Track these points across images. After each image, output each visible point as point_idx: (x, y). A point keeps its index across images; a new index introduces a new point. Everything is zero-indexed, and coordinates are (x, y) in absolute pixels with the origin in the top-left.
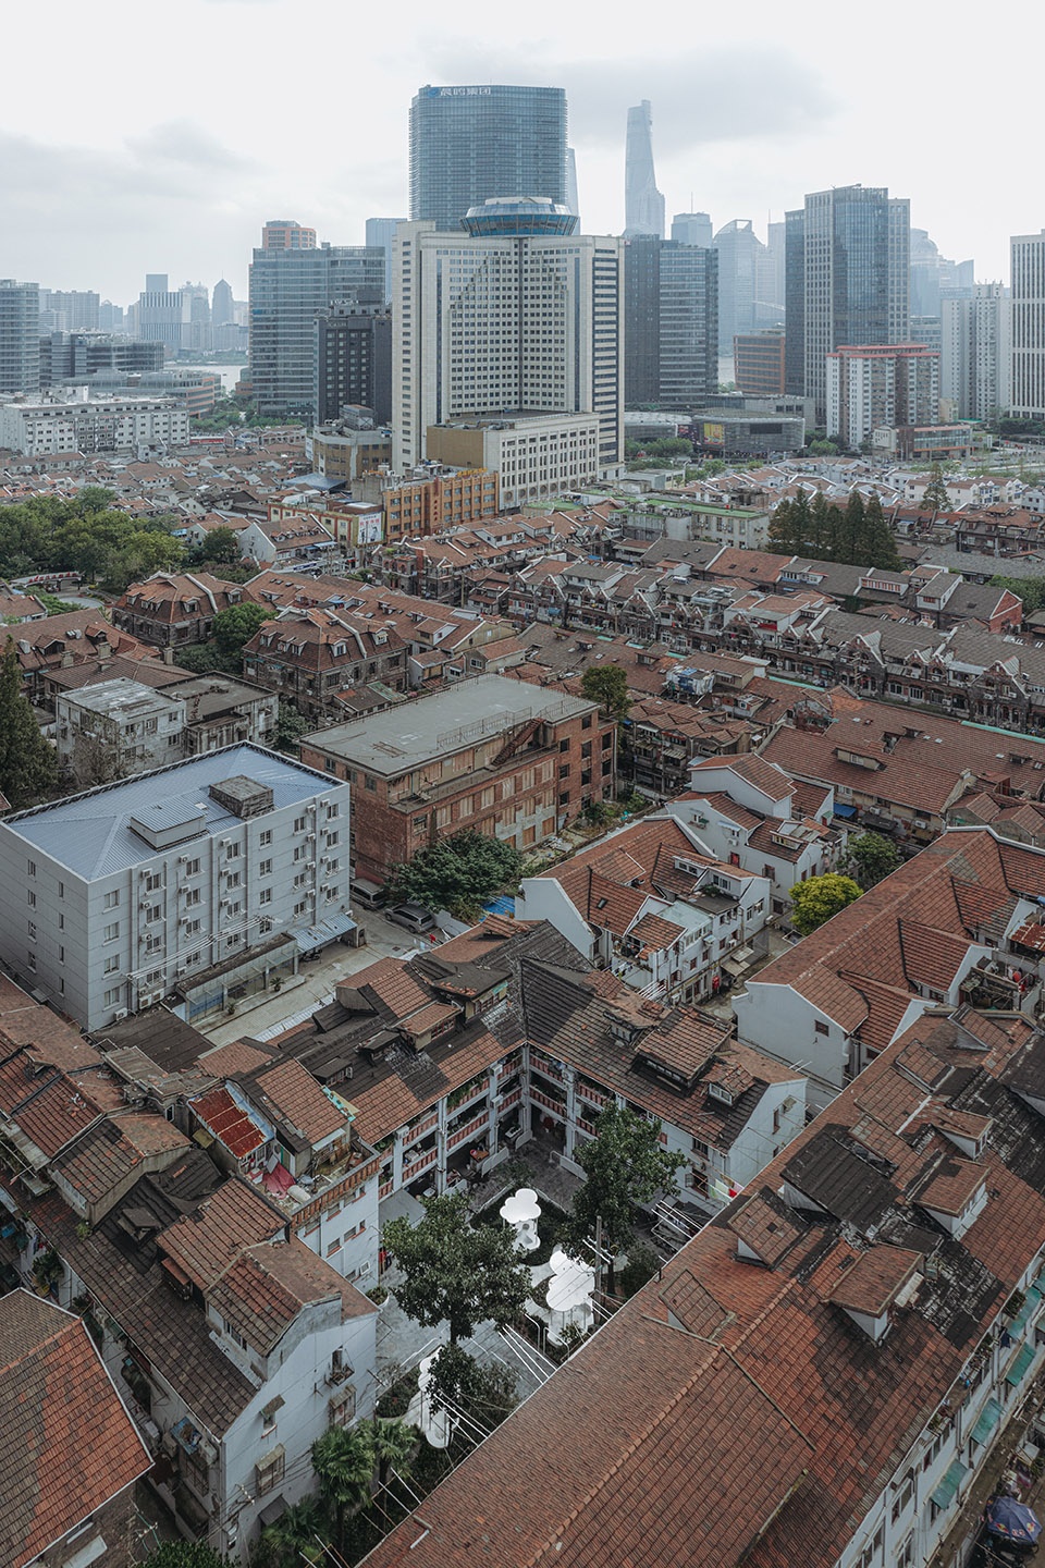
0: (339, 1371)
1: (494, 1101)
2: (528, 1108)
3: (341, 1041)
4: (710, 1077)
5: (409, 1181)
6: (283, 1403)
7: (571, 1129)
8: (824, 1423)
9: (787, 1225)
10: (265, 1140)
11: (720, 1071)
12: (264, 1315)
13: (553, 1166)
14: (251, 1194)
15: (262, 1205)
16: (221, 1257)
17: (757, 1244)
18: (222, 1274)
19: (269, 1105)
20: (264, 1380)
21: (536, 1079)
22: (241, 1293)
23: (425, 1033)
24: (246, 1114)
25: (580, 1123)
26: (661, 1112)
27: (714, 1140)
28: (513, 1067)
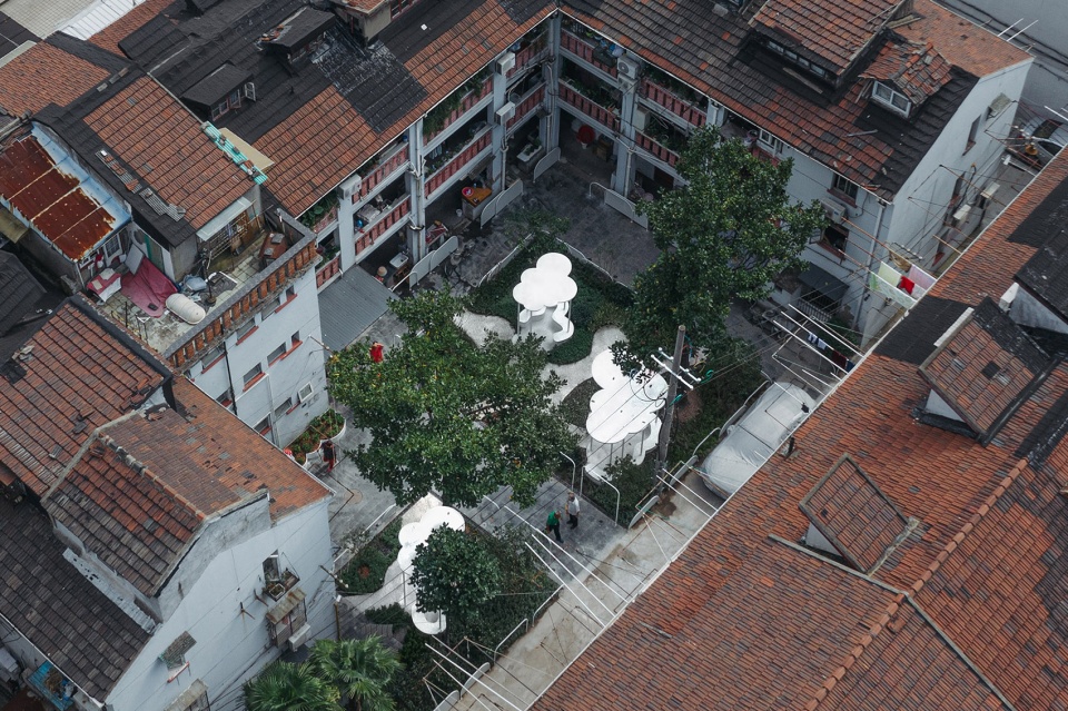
0: (276, 580)
1: (501, 113)
2: (554, 116)
3: (230, 32)
4: (876, 71)
5: (365, 253)
6: (193, 642)
7: (626, 150)
8: (1044, 679)
9: (1016, 364)
10: (115, 225)
11: (895, 58)
12: (144, 535)
13: (593, 204)
14: (98, 330)
15: (120, 348)
16: (64, 440)
17: (963, 401)
18: (66, 472)
19: (113, 164)
20: (158, 621)
21: (570, 70)
22: (101, 499)
23: (380, 10)
24: (75, 182)
25: (641, 141)
26: (784, 132)
27: (871, 178)
28: (532, 53)
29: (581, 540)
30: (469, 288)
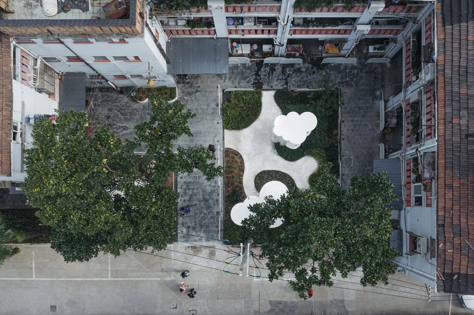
13: (375, 98)
26: (443, 200)
27: (446, 271)
28: (405, 10)
29: (204, 231)
30: (285, 86)
